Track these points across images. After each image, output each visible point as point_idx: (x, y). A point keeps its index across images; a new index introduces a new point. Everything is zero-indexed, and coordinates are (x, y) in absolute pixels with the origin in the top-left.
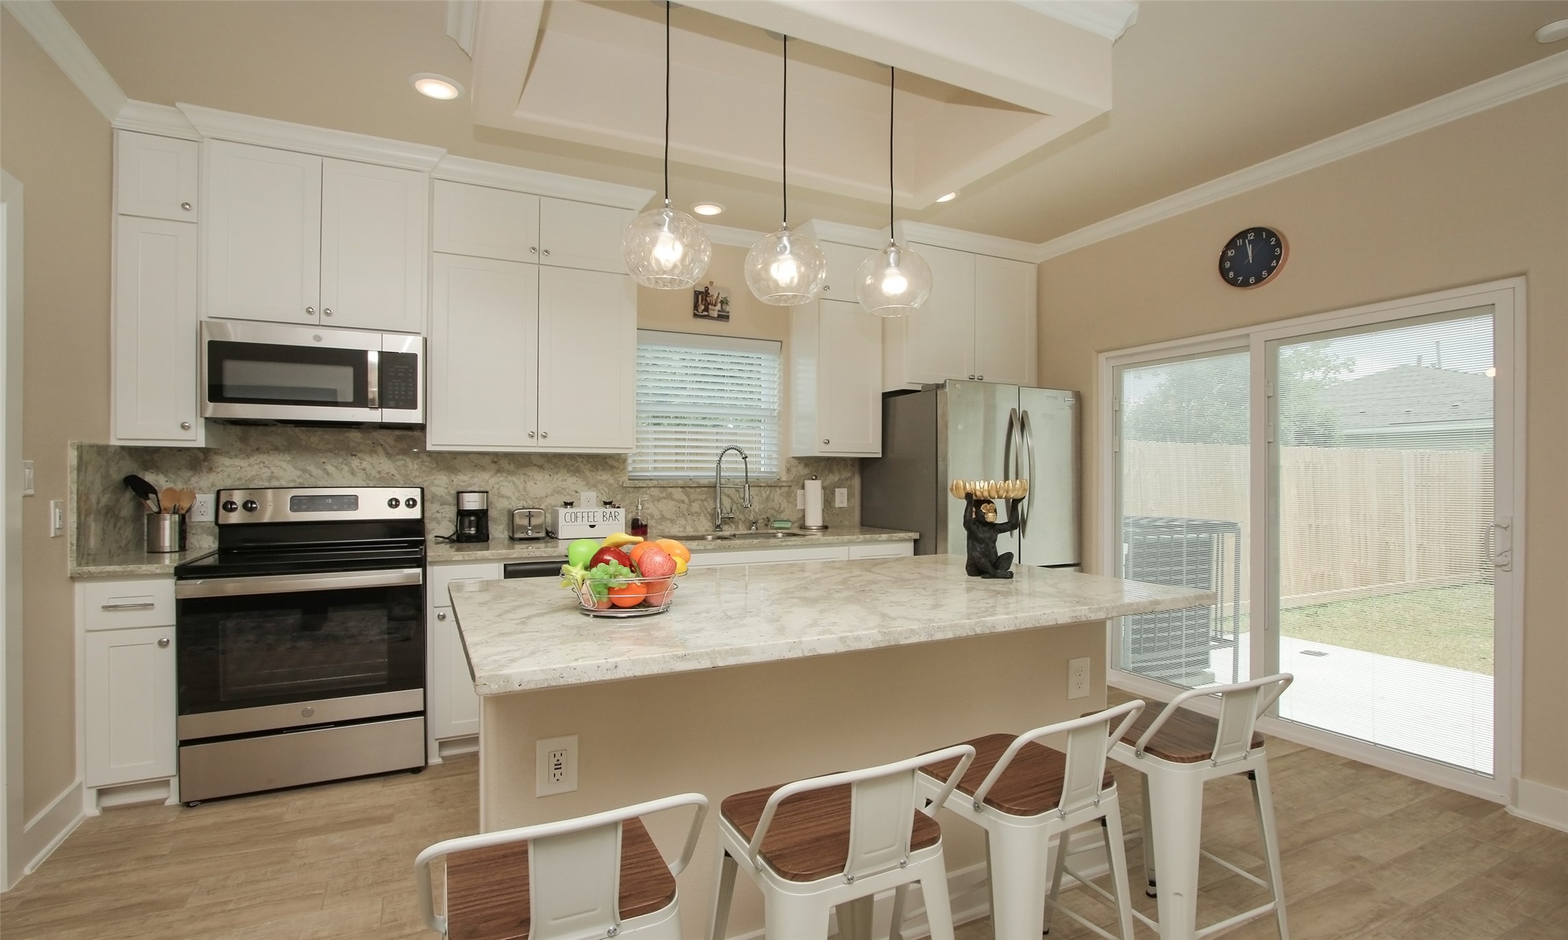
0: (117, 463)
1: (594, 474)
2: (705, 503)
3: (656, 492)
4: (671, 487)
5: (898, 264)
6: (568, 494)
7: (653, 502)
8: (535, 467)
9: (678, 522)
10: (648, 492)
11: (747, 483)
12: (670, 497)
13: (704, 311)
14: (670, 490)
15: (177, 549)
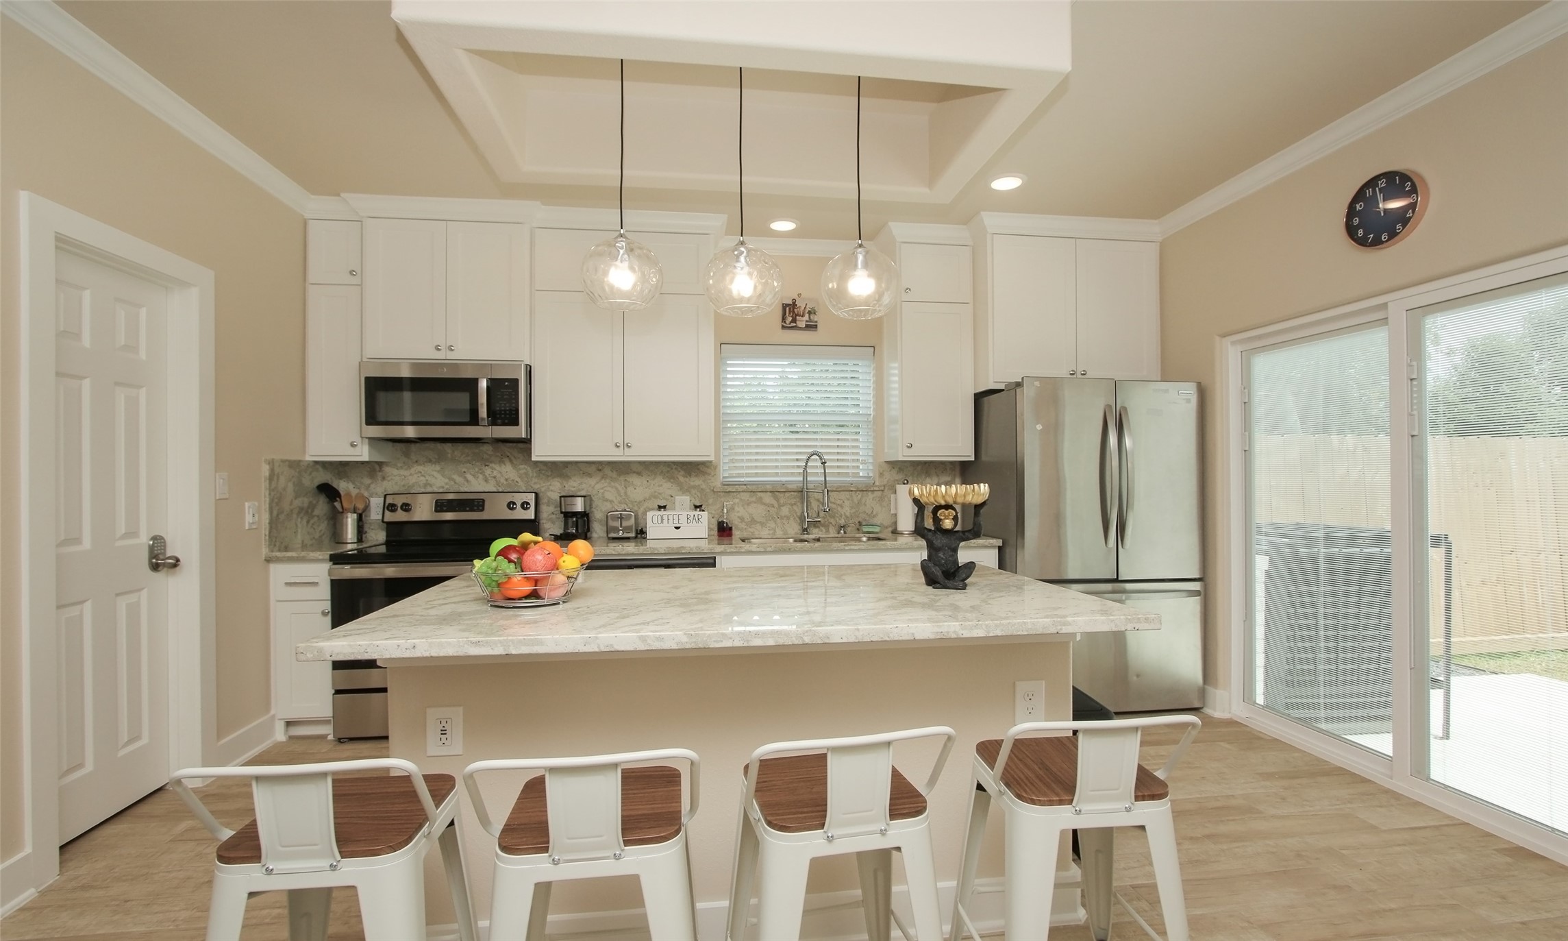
0: (310, 474)
1: (687, 480)
2: (795, 507)
3: (746, 496)
4: (760, 492)
5: (866, 265)
6: (664, 498)
7: (743, 506)
8: (635, 474)
9: (768, 525)
10: (738, 496)
11: (826, 488)
12: (760, 501)
13: (791, 322)
14: (759, 494)
15: (356, 541)
